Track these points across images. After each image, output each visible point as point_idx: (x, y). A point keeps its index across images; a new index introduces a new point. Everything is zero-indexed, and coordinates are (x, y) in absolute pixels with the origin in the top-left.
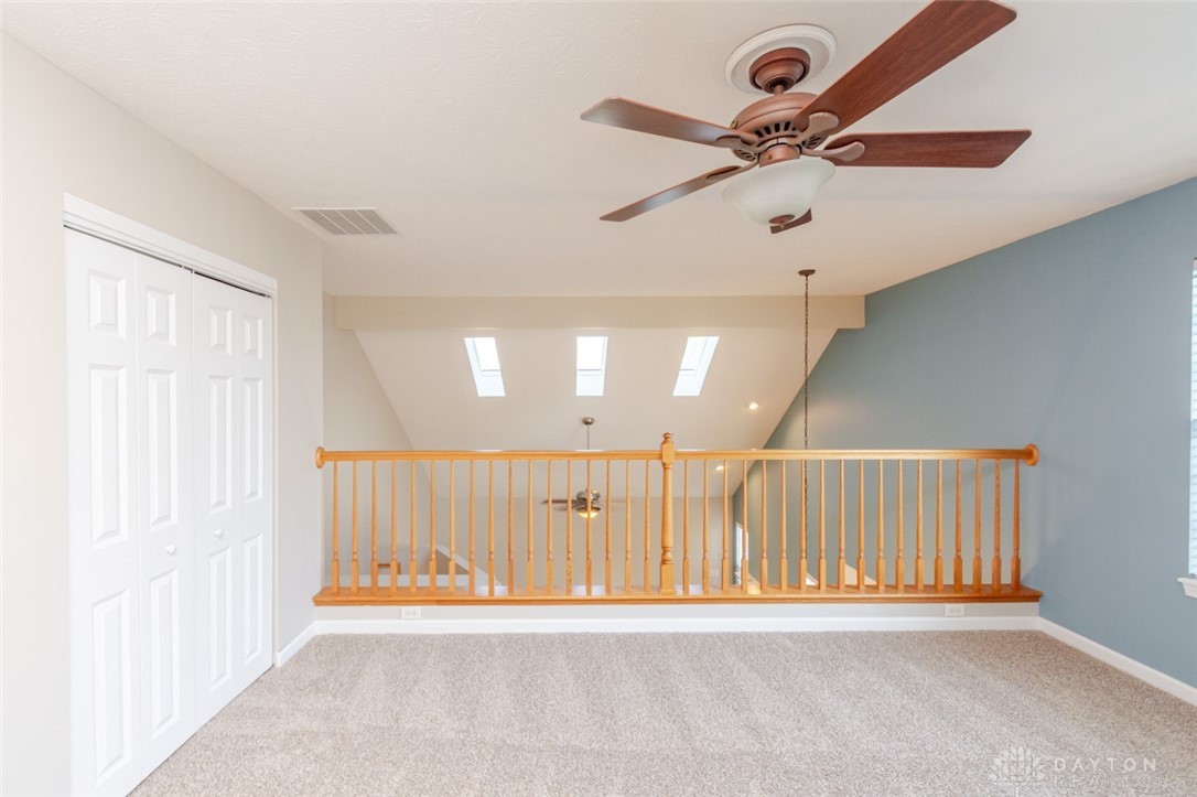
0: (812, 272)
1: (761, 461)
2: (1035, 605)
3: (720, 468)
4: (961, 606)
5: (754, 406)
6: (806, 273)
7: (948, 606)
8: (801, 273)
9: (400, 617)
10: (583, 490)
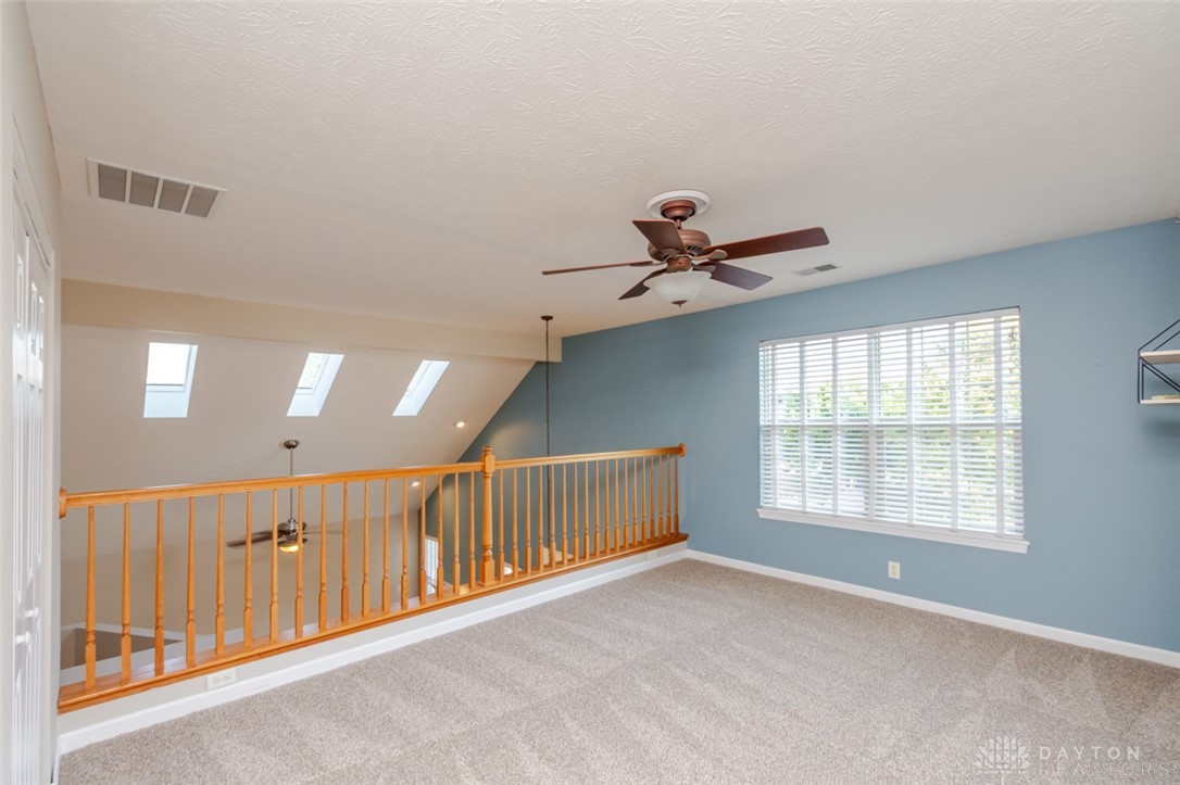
0: (551, 318)
1: (453, 475)
2: (684, 543)
3: (416, 484)
4: (655, 551)
5: (461, 425)
6: (547, 318)
7: (650, 553)
8: (543, 318)
9: (206, 689)
10: (286, 521)
